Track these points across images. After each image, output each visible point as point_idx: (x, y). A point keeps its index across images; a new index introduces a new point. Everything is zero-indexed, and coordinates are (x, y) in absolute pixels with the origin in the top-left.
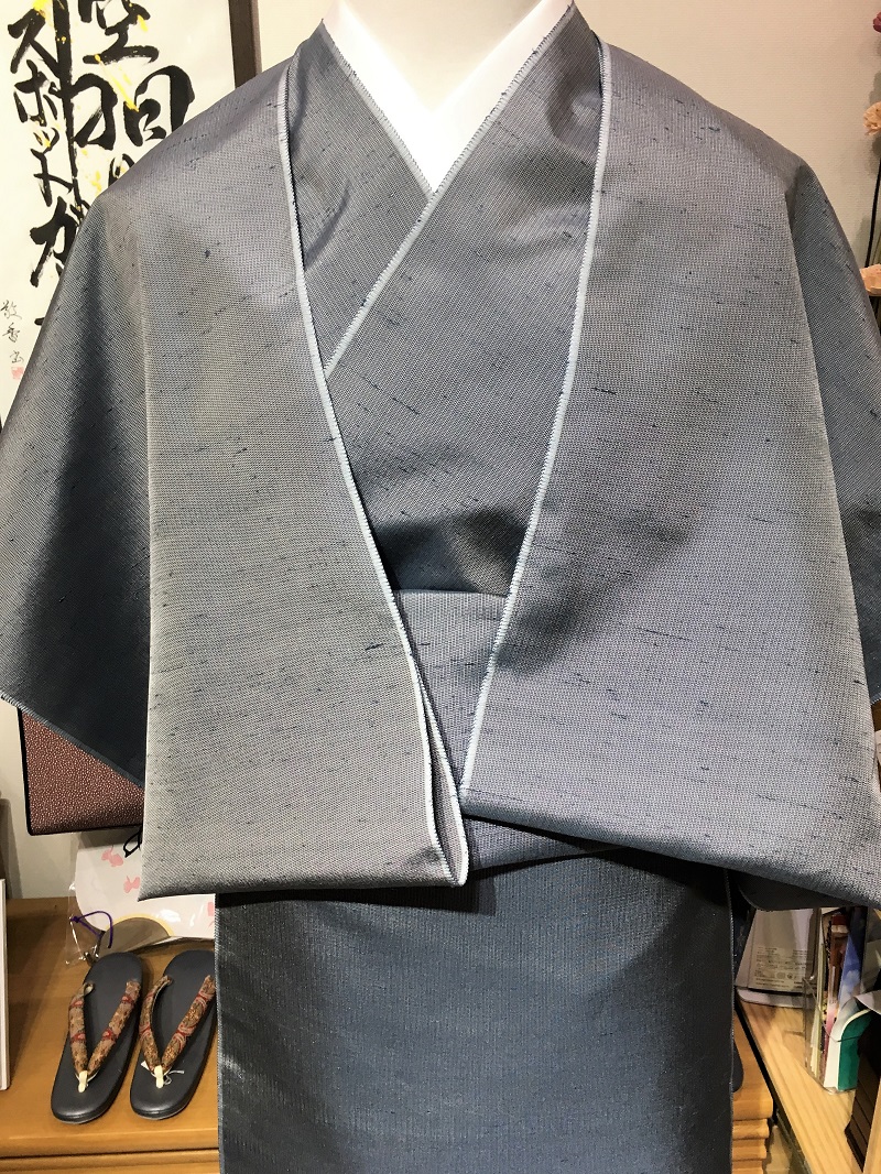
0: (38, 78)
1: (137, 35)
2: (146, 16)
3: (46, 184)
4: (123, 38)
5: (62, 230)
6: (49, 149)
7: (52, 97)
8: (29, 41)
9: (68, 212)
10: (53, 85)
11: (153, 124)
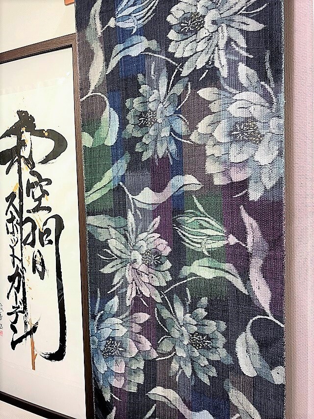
0: (13, 218)
1: (45, 203)
2: (48, 194)
3: (14, 259)
4: (40, 203)
5: (17, 278)
6: (15, 245)
7: (17, 225)
8: (11, 204)
9: (19, 271)
10: (17, 221)
11: (48, 239)
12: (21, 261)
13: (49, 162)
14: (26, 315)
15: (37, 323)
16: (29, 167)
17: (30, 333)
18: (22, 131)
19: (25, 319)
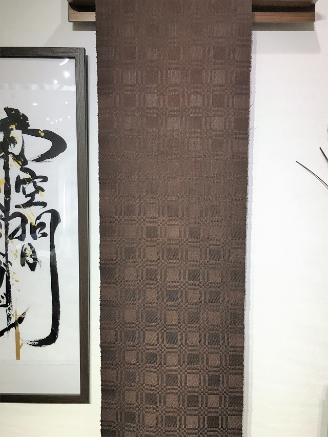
1: (38, 198)
2: (43, 190)
4: (33, 198)
7: (1, 220)
9: (2, 265)
11: (42, 232)
12: (5, 255)
13: (45, 160)
14: (9, 309)
15: (24, 313)
16: (19, 164)
17: (14, 325)
18: (10, 128)
19: (8, 312)
